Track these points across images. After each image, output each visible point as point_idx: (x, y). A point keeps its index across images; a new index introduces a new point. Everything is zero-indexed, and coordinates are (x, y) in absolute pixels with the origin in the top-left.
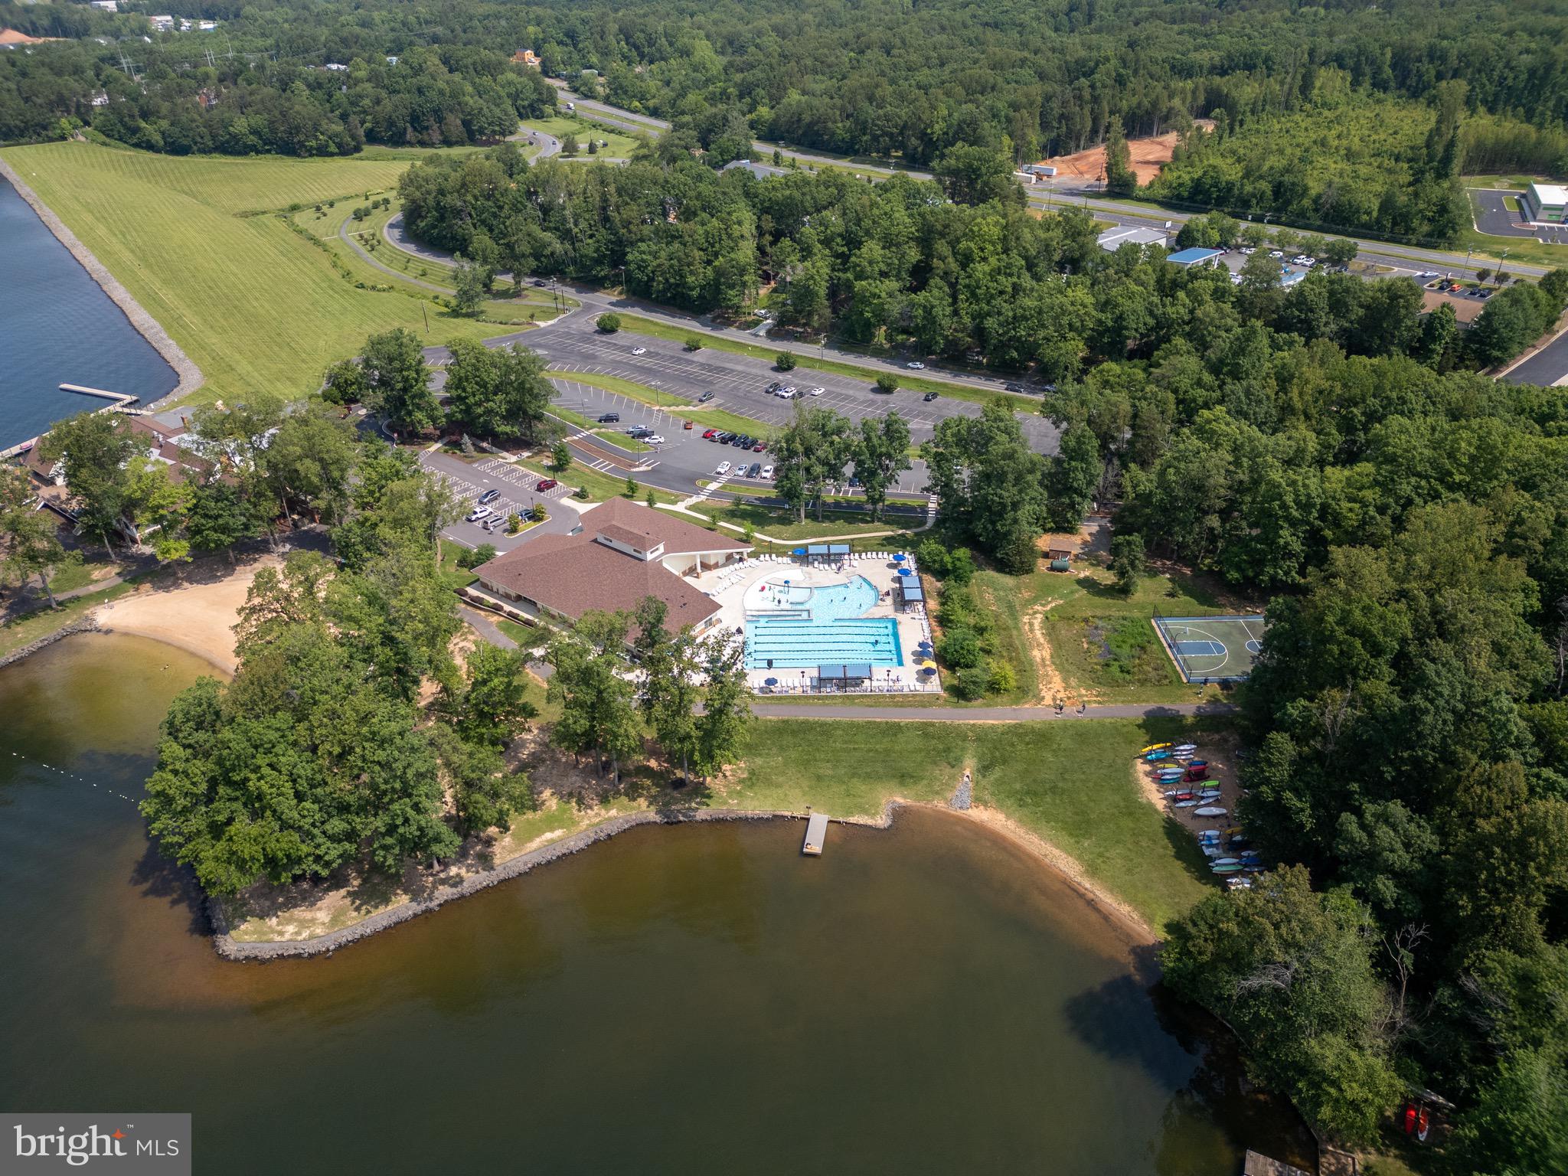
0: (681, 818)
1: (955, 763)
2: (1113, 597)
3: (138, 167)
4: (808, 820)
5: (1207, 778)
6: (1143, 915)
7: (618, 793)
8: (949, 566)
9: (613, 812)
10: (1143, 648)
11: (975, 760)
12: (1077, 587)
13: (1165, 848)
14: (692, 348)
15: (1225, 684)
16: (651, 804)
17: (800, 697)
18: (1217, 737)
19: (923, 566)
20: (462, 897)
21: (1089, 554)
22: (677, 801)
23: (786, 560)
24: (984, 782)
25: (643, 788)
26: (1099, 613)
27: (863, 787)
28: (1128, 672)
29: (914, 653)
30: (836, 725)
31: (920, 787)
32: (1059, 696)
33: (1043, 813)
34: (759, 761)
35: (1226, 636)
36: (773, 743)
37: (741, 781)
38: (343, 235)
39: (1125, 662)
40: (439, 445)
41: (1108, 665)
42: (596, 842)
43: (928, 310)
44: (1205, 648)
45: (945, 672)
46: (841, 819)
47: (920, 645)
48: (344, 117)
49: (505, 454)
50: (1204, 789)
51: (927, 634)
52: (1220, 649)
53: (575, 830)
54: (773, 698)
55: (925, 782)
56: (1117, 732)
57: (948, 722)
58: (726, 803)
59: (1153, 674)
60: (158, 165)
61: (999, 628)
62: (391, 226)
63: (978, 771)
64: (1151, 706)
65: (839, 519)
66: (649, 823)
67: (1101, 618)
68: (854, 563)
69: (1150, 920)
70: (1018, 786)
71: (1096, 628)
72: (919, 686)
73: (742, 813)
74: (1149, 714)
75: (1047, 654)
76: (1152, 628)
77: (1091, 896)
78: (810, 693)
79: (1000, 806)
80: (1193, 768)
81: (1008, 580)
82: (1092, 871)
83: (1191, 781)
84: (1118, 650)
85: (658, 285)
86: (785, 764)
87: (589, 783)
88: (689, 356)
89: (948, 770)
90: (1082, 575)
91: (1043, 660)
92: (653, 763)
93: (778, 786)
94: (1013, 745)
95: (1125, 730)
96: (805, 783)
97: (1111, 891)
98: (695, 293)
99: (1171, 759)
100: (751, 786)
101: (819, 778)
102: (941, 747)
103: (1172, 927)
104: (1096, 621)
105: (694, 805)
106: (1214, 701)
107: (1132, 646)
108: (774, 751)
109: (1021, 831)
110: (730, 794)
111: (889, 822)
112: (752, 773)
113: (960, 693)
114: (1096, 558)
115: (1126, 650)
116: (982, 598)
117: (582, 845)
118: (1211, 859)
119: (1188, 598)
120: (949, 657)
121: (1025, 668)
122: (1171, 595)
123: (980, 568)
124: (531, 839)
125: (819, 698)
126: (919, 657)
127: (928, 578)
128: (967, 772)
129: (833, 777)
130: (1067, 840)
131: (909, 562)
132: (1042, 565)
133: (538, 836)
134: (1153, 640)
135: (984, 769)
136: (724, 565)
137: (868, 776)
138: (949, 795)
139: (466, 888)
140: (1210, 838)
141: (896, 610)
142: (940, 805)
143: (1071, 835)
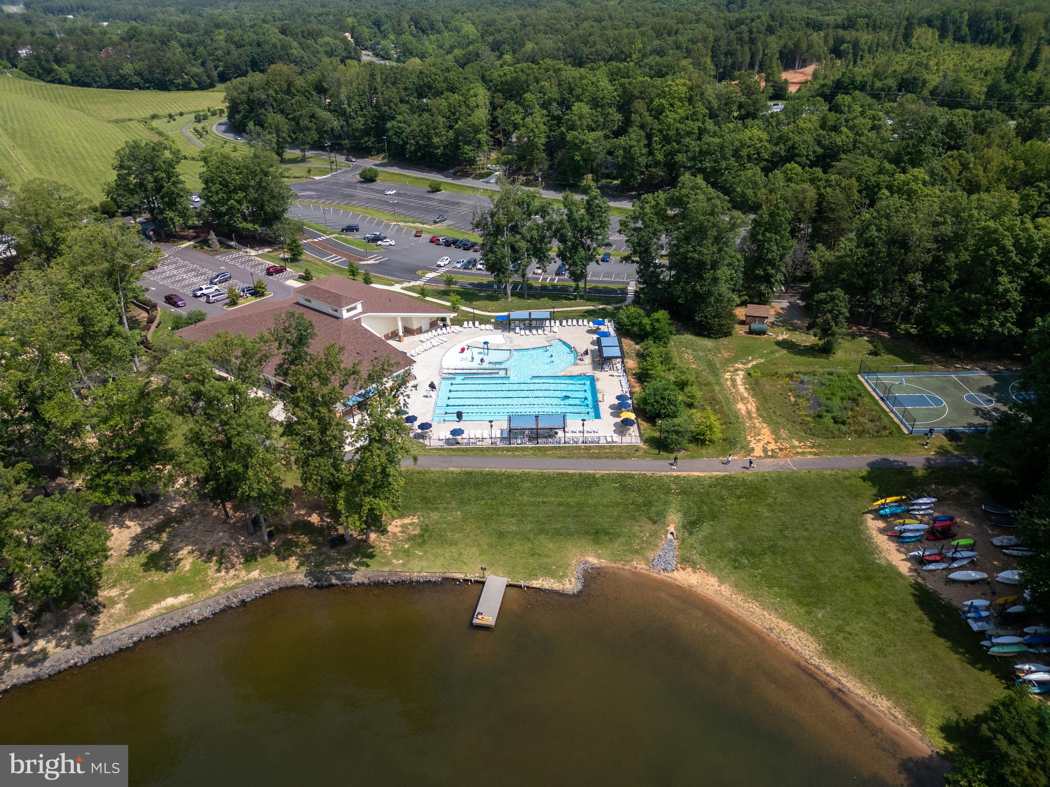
0: (334, 581)
1: (658, 519)
2: (815, 356)
3: (45, 92)
4: (483, 583)
5: (953, 536)
6: (908, 713)
7: (267, 552)
8: (648, 328)
9: (255, 574)
10: (854, 400)
11: (680, 515)
12: (776, 347)
13: (920, 621)
14: (435, 189)
15: (952, 435)
16: (301, 564)
17: (487, 449)
18: (955, 490)
19: (623, 331)
20: (38, 681)
21: (784, 321)
22: (332, 561)
23: (489, 327)
24: (691, 540)
25: (297, 546)
26: (802, 369)
27: (551, 545)
28: (844, 423)
29: (611, 407)
30: (524, 477)
31: (617, 545)
32: (770, 447)
33: (763, 576)
34: (435, 516)
35: (941, 390)
36: (453, 496)
37: (411, 538)
38: (183, 130)
39: (837, 413)
40: (192, 243)
41: (820, 416)
42: (227, 609)
43: (627, 150)
44: (921, 401)
45: (645, 425)
46: (522, 583)
47: (618, 398)
48: (203, 64)
49: (248, 250)
50: (956, 548)
51: (626, 388)
52: (938, 402)
53: (203, 595)
54: (459, 449)
55: (622, 539)
56: (838, 483)
57: (649, 474)
58: (389, 563)
59: (869, 425)
60: (60, 91)
61: (700, 384)
62: (220, 124)
63: (684, 527)
64: (873, 457)
65: (543, 296)
66: (294, 587)
67: (806, 374)
68: (555, 329)
69: (920, 722)
70: (731, 545)
71: (802, 382)
72: (616, 438)
73: (406, 576)
74: (872, 465)
75: (752, 407)
76: (860, 382)
77: (836, 684)
78: (500, 445)
79: (711, 568)
80: (938, 524)
81: (708, 343)
82: (832, 650)
83: (936, 539)
84: (829, 402)
85: (410, 148)
86: (464, 519)
87: (237, 540)
88: (431, 196)
89: (649, 526)
90: (780, 338)
91: (749, 412)
92: (315, 519)
93: (453, 543)
94: (722, 499)
95: (848, 482)
96: (484, 541)
97: (861, 678)
98: (439, 152)
99: (908, 514)
100: (421, 545)
101: (501, 535)
102: (641, 500)
103: (949, 731)
104: (802, 376)
105: (351, 565)
106: (942, 452)
107: (842, 399)
108: (454, 504)
109: (739, 599)
110: (395, 555)
111: (580, 587)
112: (425, 529)
113: (661, 445)
114: (792, 325)
115: (836, 402)
116: (681, 358)
117: (207, 613)
118: (982, 634)
119: (891, 356)
120: (649, 408)
121: (730, 420)
122: (875, 353)
123: (678, 332)
124: (147, 606)
125: (508, 450)
126: (617, 410)
127: (628, 343)
128: (671, 529)
129: (516, 533)
130: (795, 610)
131: (608, 327)
132: (740, 330)
133: (157, 601)
134: (862, 392)
135: (691, 525)
136: (427, 331)
137: (557, 532)
138: (651, 555)
139: (47, 668)
140: (976, 609)
141: (594, 369)
142: (640, 566)
143: (799, 603)
